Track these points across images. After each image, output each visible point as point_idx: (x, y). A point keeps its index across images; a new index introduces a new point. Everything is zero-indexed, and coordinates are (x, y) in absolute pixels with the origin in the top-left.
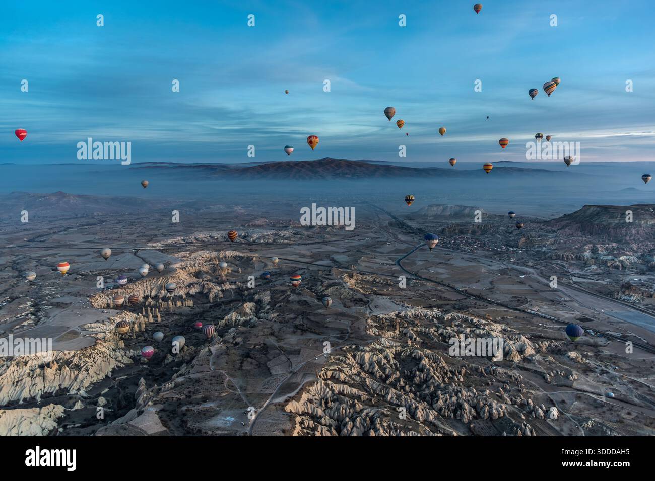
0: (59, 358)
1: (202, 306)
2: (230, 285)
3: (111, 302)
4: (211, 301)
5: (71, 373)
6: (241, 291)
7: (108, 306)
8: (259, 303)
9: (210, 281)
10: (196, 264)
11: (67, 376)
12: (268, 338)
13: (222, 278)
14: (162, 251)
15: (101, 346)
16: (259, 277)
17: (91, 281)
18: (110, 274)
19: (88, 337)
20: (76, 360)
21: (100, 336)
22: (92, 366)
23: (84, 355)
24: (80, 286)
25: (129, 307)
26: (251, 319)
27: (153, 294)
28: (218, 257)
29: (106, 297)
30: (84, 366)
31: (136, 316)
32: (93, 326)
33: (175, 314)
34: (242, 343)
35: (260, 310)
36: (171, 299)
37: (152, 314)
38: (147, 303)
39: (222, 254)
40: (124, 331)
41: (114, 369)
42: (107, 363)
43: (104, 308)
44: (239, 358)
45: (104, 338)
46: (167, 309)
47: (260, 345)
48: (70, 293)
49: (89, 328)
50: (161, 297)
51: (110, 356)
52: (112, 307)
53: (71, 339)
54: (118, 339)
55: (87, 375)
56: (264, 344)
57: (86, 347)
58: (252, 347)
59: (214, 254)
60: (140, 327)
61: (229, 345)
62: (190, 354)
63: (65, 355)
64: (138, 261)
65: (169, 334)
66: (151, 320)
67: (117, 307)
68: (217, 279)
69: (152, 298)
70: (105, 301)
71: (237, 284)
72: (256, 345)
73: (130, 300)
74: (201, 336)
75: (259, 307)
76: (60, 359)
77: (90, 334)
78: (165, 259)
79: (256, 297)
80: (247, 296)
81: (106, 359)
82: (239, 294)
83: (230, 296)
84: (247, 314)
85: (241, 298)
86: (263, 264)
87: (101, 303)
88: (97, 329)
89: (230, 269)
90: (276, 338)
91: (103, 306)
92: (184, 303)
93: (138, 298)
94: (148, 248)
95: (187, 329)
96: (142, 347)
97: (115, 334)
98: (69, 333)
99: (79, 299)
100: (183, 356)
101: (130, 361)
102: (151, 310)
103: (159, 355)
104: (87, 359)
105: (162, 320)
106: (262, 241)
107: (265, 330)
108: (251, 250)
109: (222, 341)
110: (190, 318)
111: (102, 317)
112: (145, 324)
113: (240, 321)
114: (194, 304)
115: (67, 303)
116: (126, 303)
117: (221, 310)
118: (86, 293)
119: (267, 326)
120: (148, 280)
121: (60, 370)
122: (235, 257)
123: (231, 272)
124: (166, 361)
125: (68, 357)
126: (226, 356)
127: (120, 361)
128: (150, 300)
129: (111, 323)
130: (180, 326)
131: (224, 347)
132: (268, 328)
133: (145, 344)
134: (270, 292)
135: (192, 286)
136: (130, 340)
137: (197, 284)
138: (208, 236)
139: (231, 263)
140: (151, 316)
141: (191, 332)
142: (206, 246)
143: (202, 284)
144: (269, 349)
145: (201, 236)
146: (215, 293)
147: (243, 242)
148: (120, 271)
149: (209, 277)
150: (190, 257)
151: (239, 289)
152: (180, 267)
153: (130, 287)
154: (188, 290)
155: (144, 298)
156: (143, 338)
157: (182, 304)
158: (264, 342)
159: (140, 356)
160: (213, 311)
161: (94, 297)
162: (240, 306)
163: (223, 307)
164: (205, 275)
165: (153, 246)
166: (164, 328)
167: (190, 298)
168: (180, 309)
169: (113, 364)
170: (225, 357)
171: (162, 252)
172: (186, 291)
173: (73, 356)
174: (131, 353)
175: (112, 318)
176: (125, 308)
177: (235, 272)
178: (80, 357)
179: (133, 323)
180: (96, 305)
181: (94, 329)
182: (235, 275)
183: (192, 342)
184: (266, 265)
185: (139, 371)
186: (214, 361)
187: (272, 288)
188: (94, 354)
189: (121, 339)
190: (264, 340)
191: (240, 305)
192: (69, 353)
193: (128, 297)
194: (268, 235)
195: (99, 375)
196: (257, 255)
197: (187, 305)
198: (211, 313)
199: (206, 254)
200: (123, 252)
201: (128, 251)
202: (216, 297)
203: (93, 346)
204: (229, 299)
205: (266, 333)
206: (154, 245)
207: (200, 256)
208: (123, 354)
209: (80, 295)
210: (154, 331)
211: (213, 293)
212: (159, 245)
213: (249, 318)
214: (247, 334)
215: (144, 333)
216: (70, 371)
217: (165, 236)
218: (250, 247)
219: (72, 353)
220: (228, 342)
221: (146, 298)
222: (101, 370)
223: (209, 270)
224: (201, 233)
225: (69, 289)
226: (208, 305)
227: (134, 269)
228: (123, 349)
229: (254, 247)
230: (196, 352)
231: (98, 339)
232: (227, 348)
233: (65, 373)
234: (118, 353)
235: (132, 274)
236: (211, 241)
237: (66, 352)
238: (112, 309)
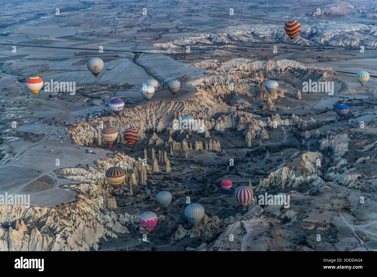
0: (27, 216)
1: (234, 151)
2: (282, 119)
3: (99, 136)
4: (250, 144)
5: (43, 239)
6: (299, 130)
7: (95, 143)
8: (328, 152)
9: (249, 110)
10: (228, 82)
11: (38, 243)
12: (339, 215)
13: (268, 106)
14: (175, 57)
15: (84, 204)
16: (332, 107)
17: (71, 101)
18: (97, 91)
19: (65, 188)
20: (50, 221)
21: (83, 188)
22: (71, 232)
23: (60, 214)
24: (56, 108)
25: (125, 145)
26: (312, 181)
27: (161, 126)
28: (264, 70)
29: (93, 128)
30: (60, 231)
31: (134, 161)
32: (73, 172)
33: (192, 162)
34: (294, 219)
35: (329, 166)
36: (187, 137)
37: (158, 159)
38: (151, 142)
39: (270, 65)
40: (116, 182)
41: (101, 239)
42: (93, 230)
43: (89, 145)
44: (289, 244)
45: (88, 192)
46: (180, 152)
47: (325, 226)
48: (42, 118)
49: (68, 174)
50: (171, 132)
51: (97, 219)
52: (100, 144)
53: (43, 190)
54: (108, 195)
55: (65, 245)
56: (332, 226)
57: (63, 204)
58: (312, 228)
59: (257, 65)
60: (139, 178)
61: (274, 221)
62: (212, 228)
63: (36, 212)
64: (138, 72)
65: (182, 192)
66: (157, 169)
67: (106, 145)
68: (261, 107)
69: (159, 134)
70: (91, 134)
71: (293, 119)
72: (317, 225)
73: (126, 136)
74: (230, 201)
75: (328, 160)
76: (29, 218)
77: (70, 185)
78: (179, 71)
79: (324, 143)
80: (308, 140)
81: (91, 223)
82: (295, 135)
83: (281, 138)
84: (307, 171)
85: (297, 142)
86: (339, 86)
87: (84, 137)
88: (79, 177)
89: (283, 91)
90: (352, 218)
91: (87, 141)
92: (207, 145)
93: (137, 133)
94: (155, 51)
95: (211, 187)
96: (143, 210)
97: (104, 186)
98: (41, 180)
99: (54, 129)
100: (201, 231)
101: (124, 231)
102: (157, 153)
103: (167, 224)
104: (65, 222)
105: (173, 170)
106: (340, 44)
107: (335, 201)
108: (320, 60)
109: (263, 213)
110: (215, 169)
111: (86, 160)
112: (148, 174)
113: (294, 181)
114: (222, 148)
115: (38, 133)
116: (121, 139)
117: (264, 161)
118: (64, 120)
119: (340, 195)
120: (153, 104)
121: (29, 234)
122: (293, 71)
123: (284, 96)
124: (176, 235)
125: (39, 215)
126: (268, 239)
127: (110, 229)
128: (155, 136)
129: (99, 170)
130: (199, 182)
131: (266, 224)
132: (340, 198)
133: (147, 206)
134: (349, 135)
135: (220, 118)
136: (126, 198)
137: (227, 114)
138: (250, 32)
139: (286, 81)
140: (156, 163)
141: (217, 192)
142: (245, 50)
143: (235, 116)
144: (339, 235)
145: (239, 33)
146: (256, 132)
147: (308, 44)
148: (113, 87)
149: (248, 104)
150: (218, 69)
151: (296, 126)
152: (203, 84)
153: (126, 114)
154: (213, 124)
155: (146, 132)
156: (143, 196)
157: (204, 146)
158: (333, 222)
159: (138, 223)
160: (252, 161)
161: (75, 127)
162: (296, 157)
163: (268, 156)
164: (242, 100)
165: (162, 49)
166: (175, 182)
167: (216, 138)
168: (201, 155)
169: (101, 232)
170: (266, 241)
171: (176, 59)
172: (211, 125)
173: (47, 215)
174: (126, 217)
175: (100, 162)
176: (120, 147)
177: (291, 96)
178: (55, 217)
179: (130, 172)
180: (77, 139)
181: (75, 178)
182: (291, 103)
183: (216, 210)
184: (344, 87)
185: (137, 247)
186: (249, 244)
187: (352, 129)
188: (74, 215)
189: (113, 194)
190: (332, 219)
191: (296, 154)
192: (40, 210)
193: (123, 130)
194: (351, 33)
195: (81, 246)
196: (331, 69)
197: (211, 149)
198: (248, 164)
199: (244, 65)
200: (117, 56)
201: (124, 55)
202: (258, 137)
203: (73, 202)
204: (278, 143)
205: (335, 206)
206: (164, 45)
207: (235, 67)
208: (115, 219)
209: (56, 123)
210: (160, 188)
211: (253, 132)
212: (171, 46)
213: (309, 178)
214: (303, 206)
215: (146, 188)
216: (43, 236)
217: (181, 31)
218: (320, 54)
219: (45, 210)
220: (273, 216)
221: (150, 132)
222: (84, 239)
223: (248, 92)
224: (239, 27)
225: (41, 113)
226: (245, 150)
227: (133, 86)
228: (114, 210)
229: (326, 54)
230: (221, 227)
231: (79, 192)
232: (271, 225)
233: (36, 238)
234: (108, 216)
235: (130, 93)
236: (254, 41)
237: (37, 208)
238: (100, 147)
